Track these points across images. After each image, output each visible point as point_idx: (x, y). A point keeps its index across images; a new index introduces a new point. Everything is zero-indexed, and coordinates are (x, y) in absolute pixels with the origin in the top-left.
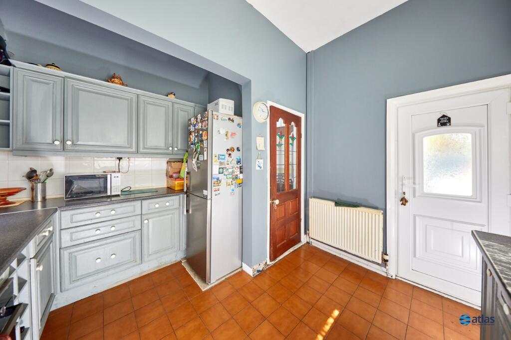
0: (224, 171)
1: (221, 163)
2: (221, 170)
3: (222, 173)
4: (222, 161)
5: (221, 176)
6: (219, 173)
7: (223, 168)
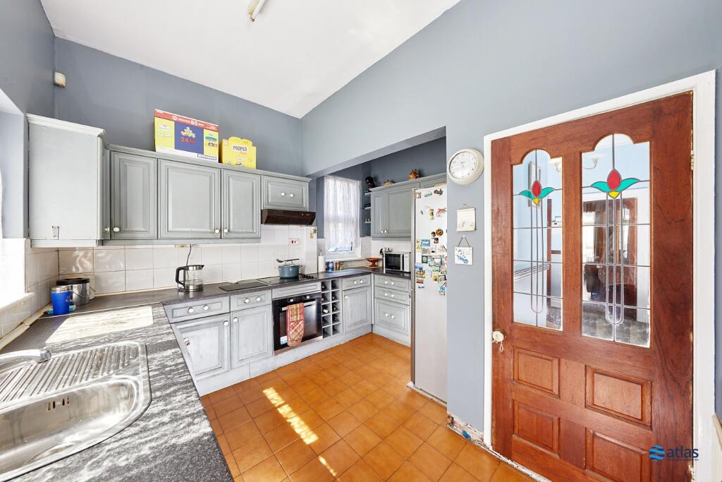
0: (429, 260)
1: (425, 251)
2: (425, 259)
3: (427, 263)
4: (426, 247)
5: (425, 267)
6: (423, 262)
7: (427, 257)
